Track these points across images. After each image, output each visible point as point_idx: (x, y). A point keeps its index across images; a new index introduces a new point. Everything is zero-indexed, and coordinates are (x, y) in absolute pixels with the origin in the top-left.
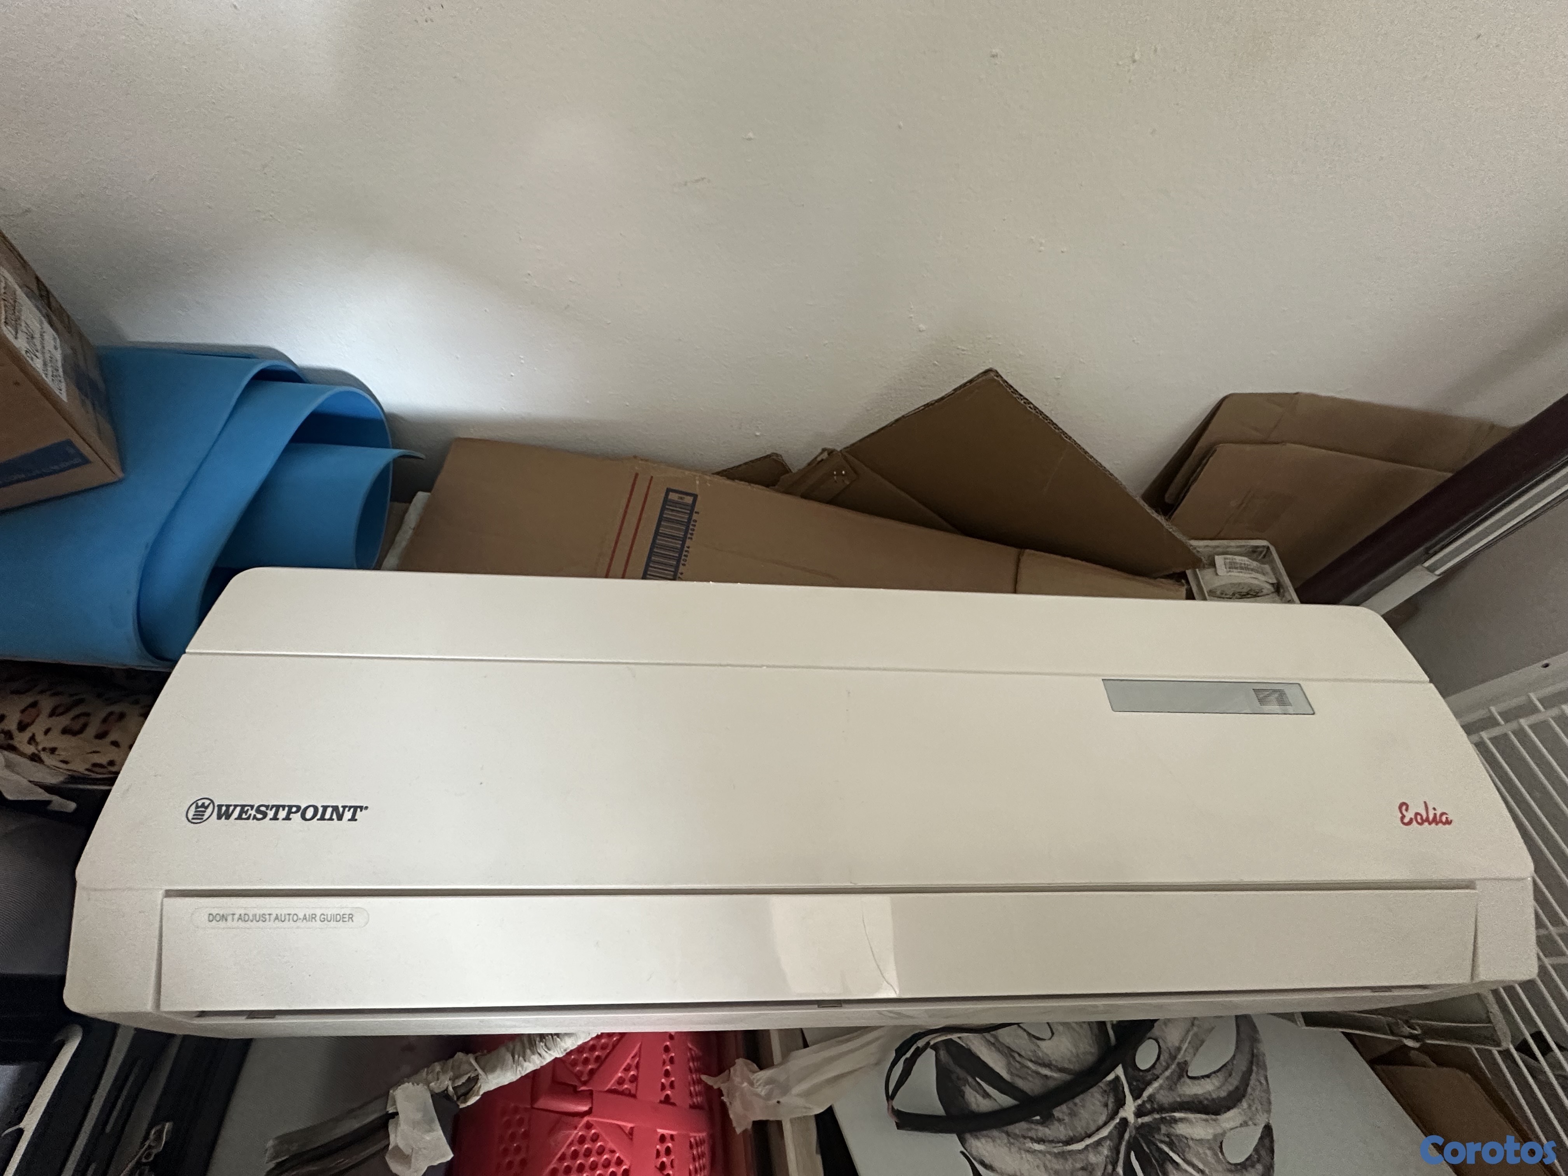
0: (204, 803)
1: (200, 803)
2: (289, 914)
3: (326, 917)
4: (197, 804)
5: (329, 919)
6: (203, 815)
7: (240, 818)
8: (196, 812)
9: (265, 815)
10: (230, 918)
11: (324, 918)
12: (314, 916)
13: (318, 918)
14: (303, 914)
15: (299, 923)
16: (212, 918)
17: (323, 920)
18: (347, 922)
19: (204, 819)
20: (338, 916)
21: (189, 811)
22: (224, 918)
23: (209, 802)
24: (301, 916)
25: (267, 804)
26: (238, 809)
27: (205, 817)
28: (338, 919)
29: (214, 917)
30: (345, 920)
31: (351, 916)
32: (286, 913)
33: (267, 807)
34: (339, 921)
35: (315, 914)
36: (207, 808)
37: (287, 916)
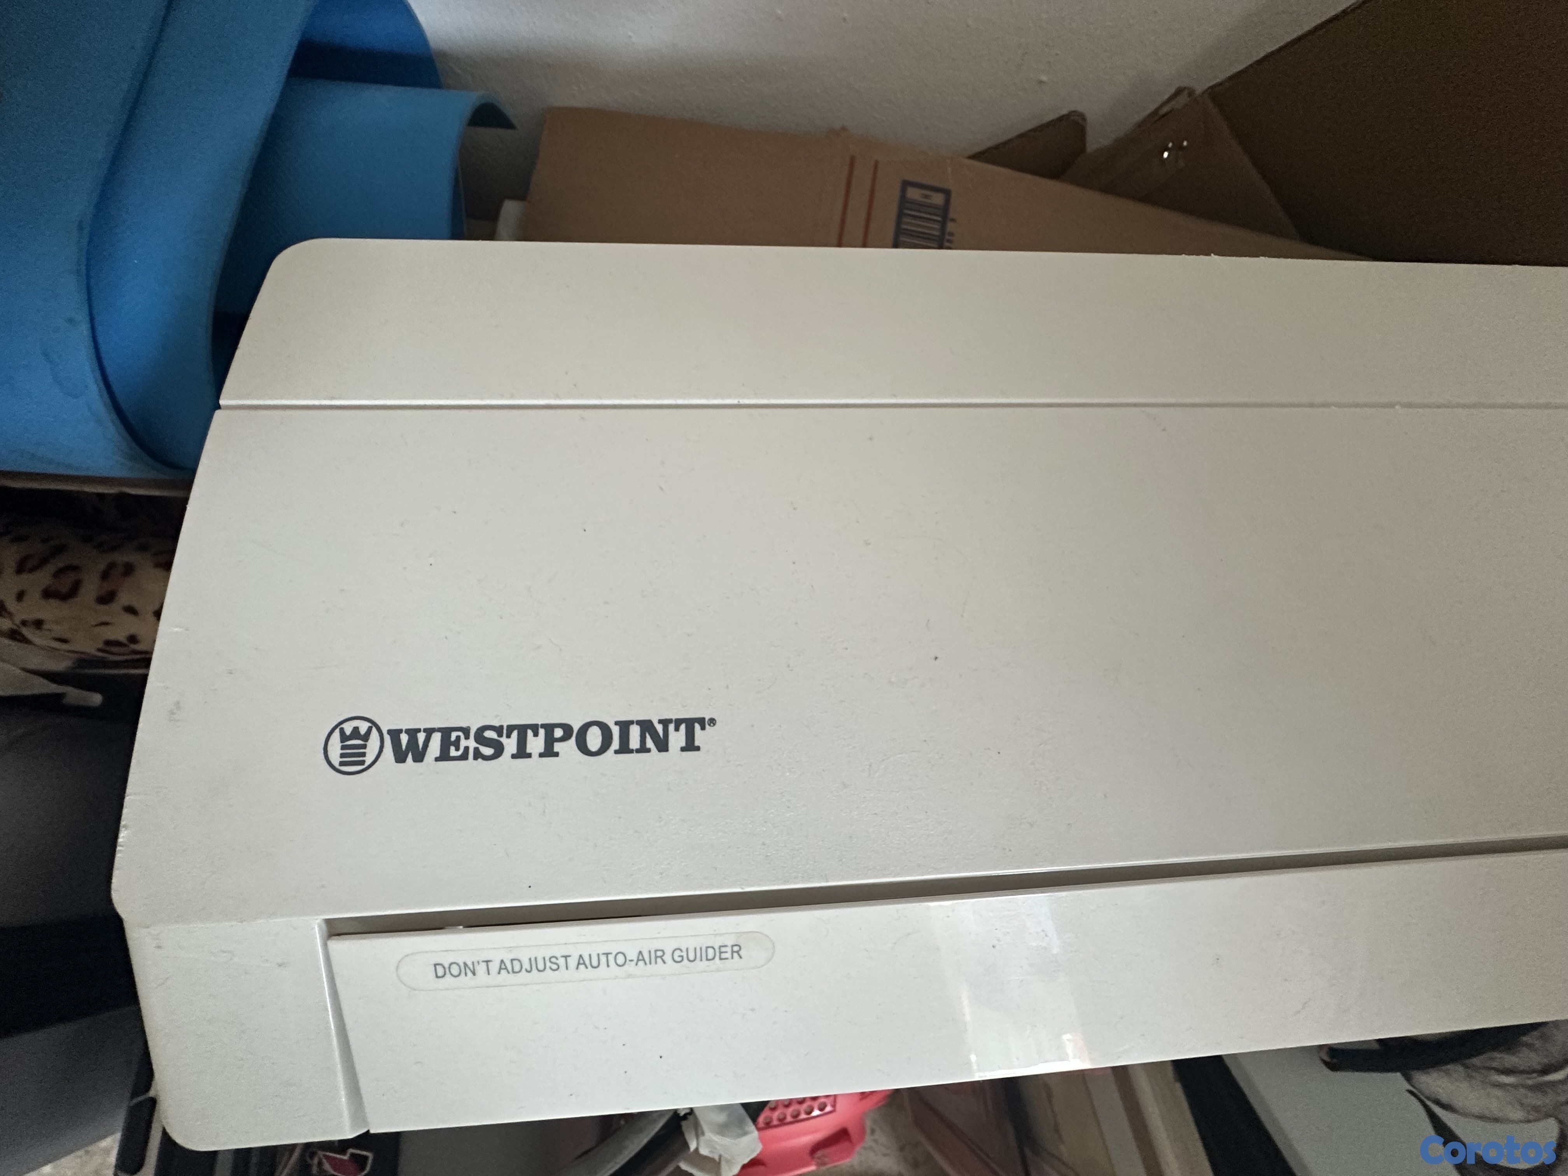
0: (356, 729)
1: (348, 728)
2: (607, 954)
3: (684, 954)
4: (342, 731)
5: (691, 957)
6: (364, 755)
7: (444, 756)
8: (343, 748)
9: (499, 750)
10: (481, 969)
11: (682, 956)
12: (659, 954)
13: (668, 957)
14: (638, 951)
15: (630, 968)
16: (441, 971)
17: (679, 959)
18: (730, 961)
19: (367, 764)
20: (710, 951)
21: (329, 748)
22: (468, 969)
23: (369, 724)
24: (632, 955)
25: (497, 724)
26: (436, 738)
27: (369, 759)
28: (710, 956)
29: (447, 970)
30: (723, 956)
31: (736, 949)
32: (601, 952)
33: (499, 730)
34: (713, 959)
35: (663, 951)
36: (366, 737)
37: (603, 959)
